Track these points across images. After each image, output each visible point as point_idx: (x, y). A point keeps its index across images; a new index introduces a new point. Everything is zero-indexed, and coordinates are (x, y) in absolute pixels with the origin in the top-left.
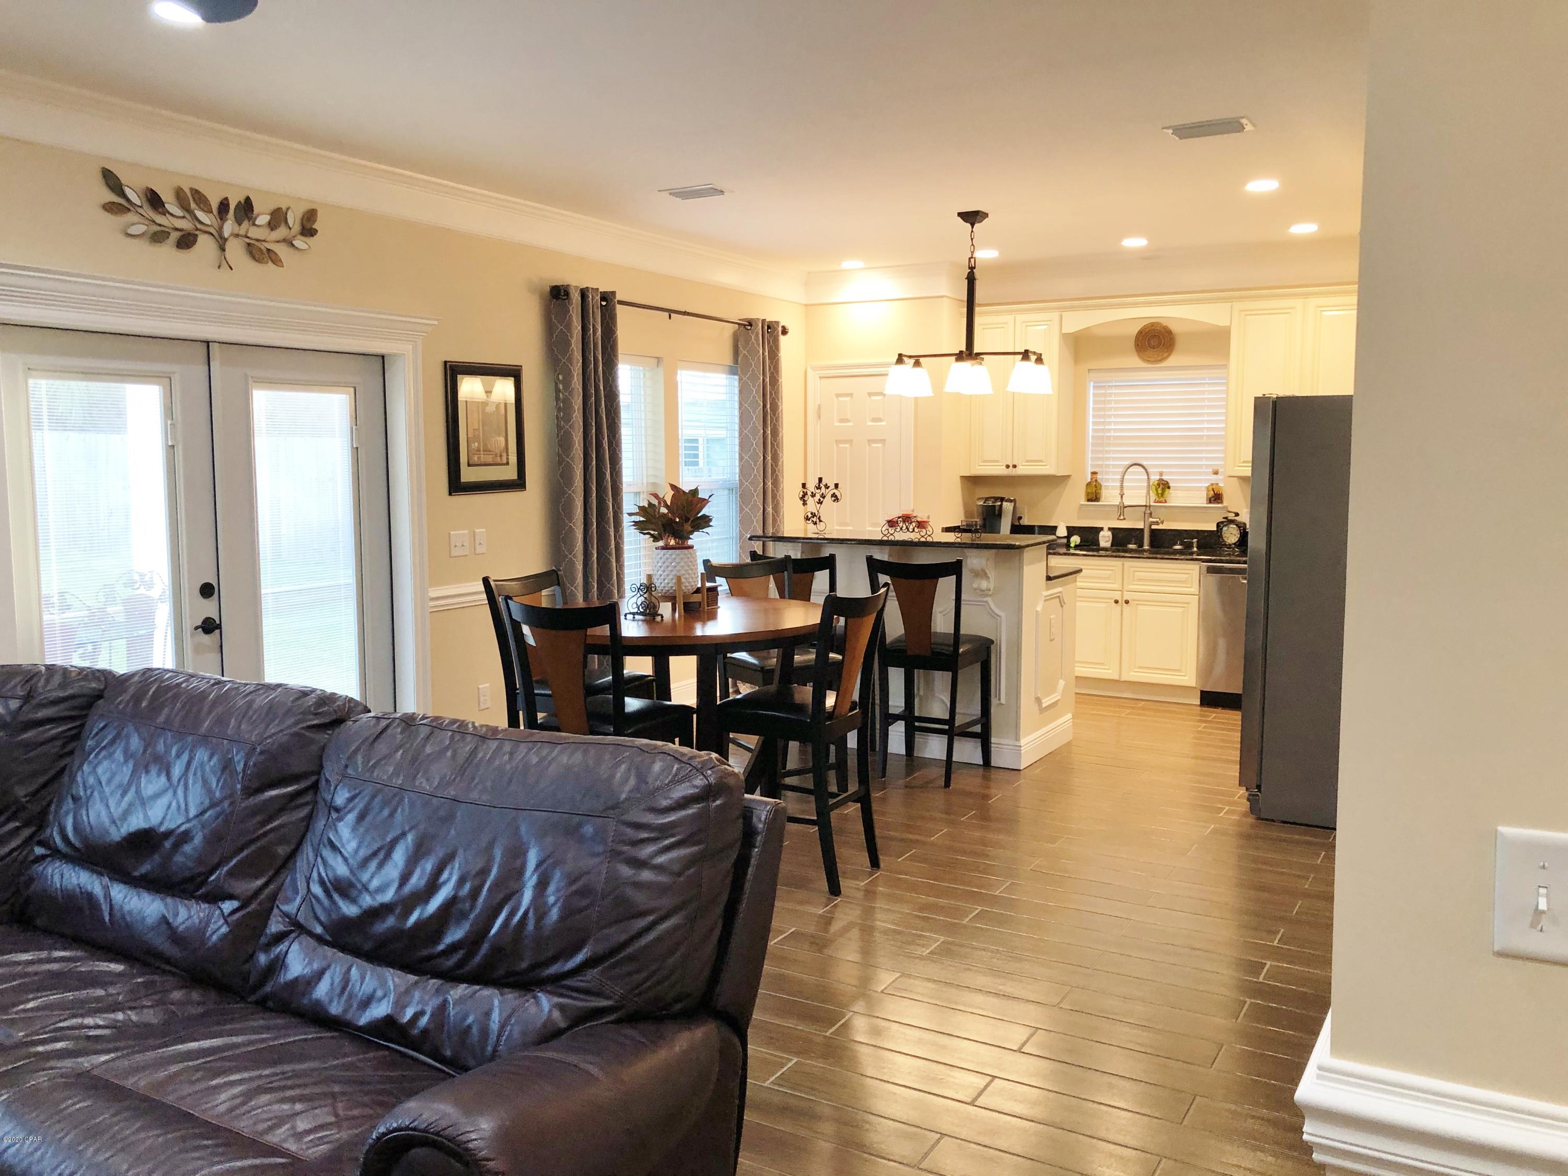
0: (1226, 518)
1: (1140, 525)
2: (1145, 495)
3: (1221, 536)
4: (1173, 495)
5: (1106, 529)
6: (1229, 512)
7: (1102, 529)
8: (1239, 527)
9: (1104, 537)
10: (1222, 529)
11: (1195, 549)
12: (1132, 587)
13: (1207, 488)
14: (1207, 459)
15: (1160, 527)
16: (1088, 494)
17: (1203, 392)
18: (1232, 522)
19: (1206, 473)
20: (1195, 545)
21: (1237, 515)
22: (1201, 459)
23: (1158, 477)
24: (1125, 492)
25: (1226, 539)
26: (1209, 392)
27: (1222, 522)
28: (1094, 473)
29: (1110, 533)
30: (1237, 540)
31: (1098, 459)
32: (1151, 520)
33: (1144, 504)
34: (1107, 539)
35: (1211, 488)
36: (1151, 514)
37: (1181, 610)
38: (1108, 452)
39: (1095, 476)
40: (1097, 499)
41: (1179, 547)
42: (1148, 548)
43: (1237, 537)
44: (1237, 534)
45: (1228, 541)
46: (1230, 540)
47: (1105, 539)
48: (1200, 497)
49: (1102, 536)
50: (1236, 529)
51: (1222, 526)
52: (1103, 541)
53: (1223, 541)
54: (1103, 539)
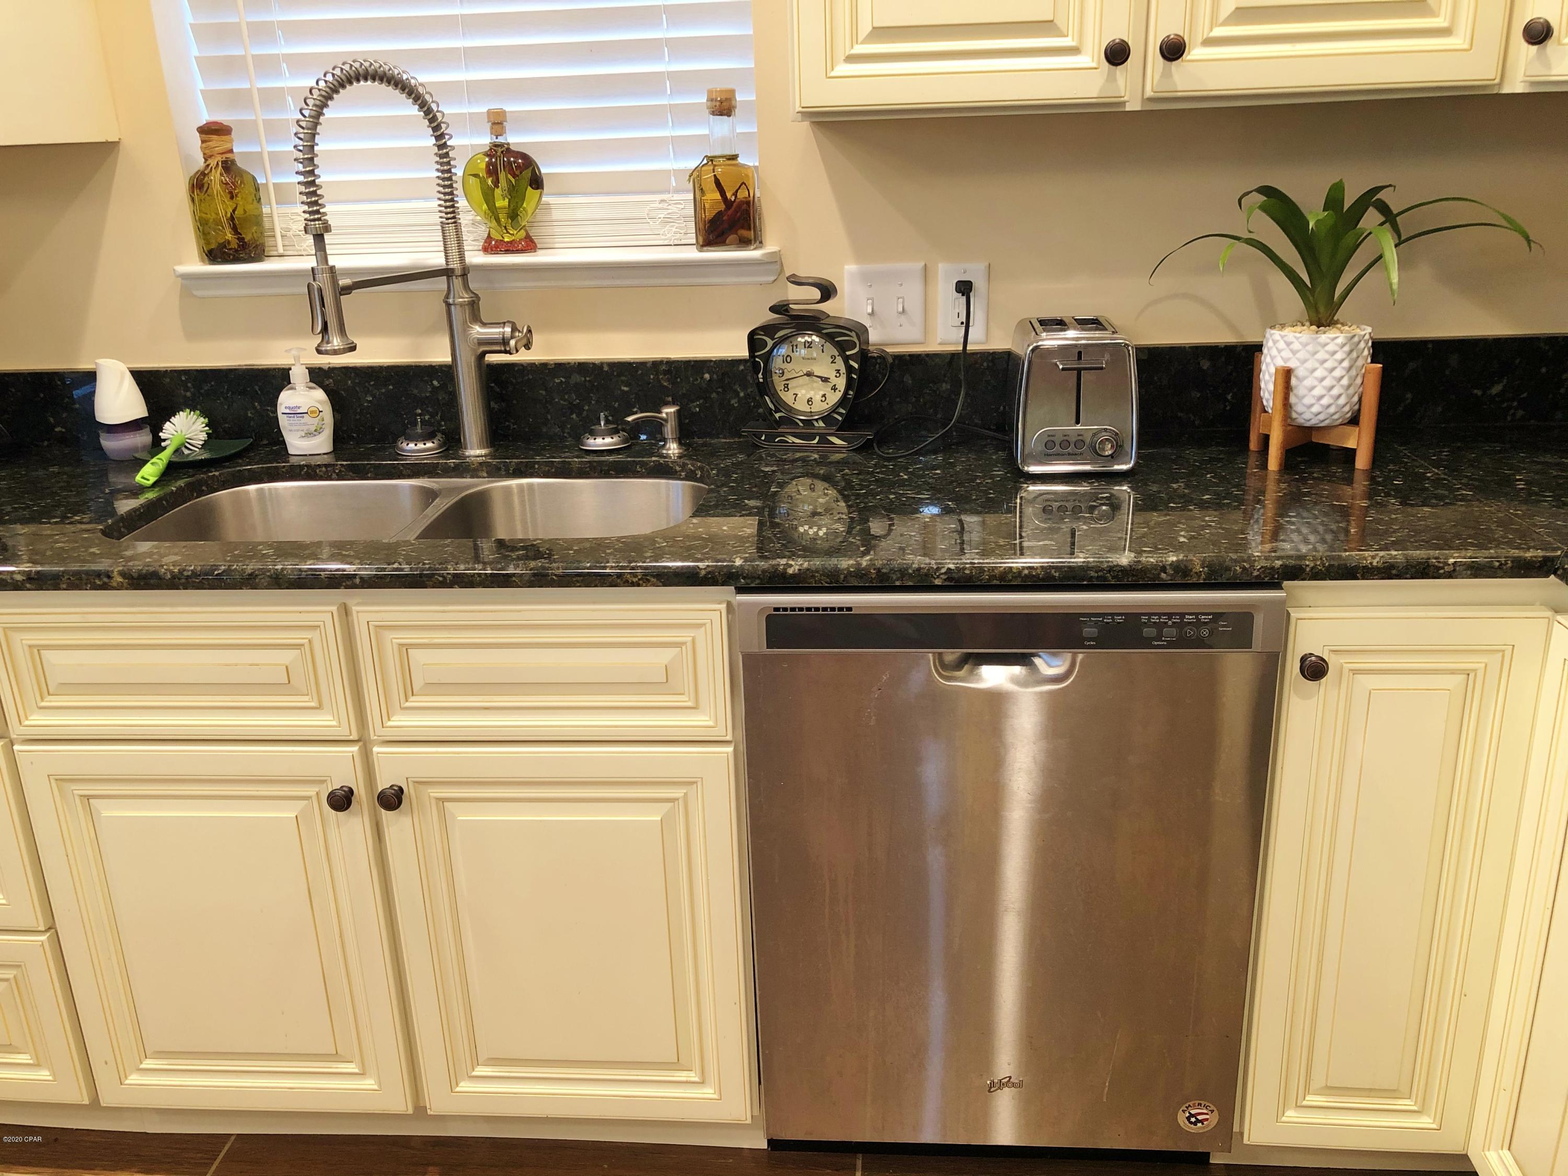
0: (780, 308)
2: (436, 218)
3: (767, 388)
4: (556, 214)
5: (299, 375)
6: (796, 281)
8: (842, 348)
9: (294, 413)
10: (768, 357)
11: (673, 449)
12: (403, 722)
13: (696, 176)
14: (678, 47)
15: (522, 357)
16: (203, 227)
18: (810, 323)
19: (681, 114)
20: (669, 430)
21: (827, 291)
22: (649, 49)
24: (331, 210)
25: (787, 397)
27: (769, 329)
28: (211, 131)
29: (319, 395)
30: (834, 398)
31: (231, 65)
32: (478, 331)
33: (437, 260)
34: (311, 423)
35: (708, 177)
36: (474, 306)
38: (262, 31)
39: (217, 143)
41: (608, 440)
42: (483, 452)
43: (834, 389)
44: (831, 374)
45: (801, 406)
46: (809, 401)
47: (303, 421)
48: (667, 221)
49: (289, 408)
50: (833, 357)
51: (770, 343)
52: (296, 428)
53: (780, 404)
54: (296, 420)
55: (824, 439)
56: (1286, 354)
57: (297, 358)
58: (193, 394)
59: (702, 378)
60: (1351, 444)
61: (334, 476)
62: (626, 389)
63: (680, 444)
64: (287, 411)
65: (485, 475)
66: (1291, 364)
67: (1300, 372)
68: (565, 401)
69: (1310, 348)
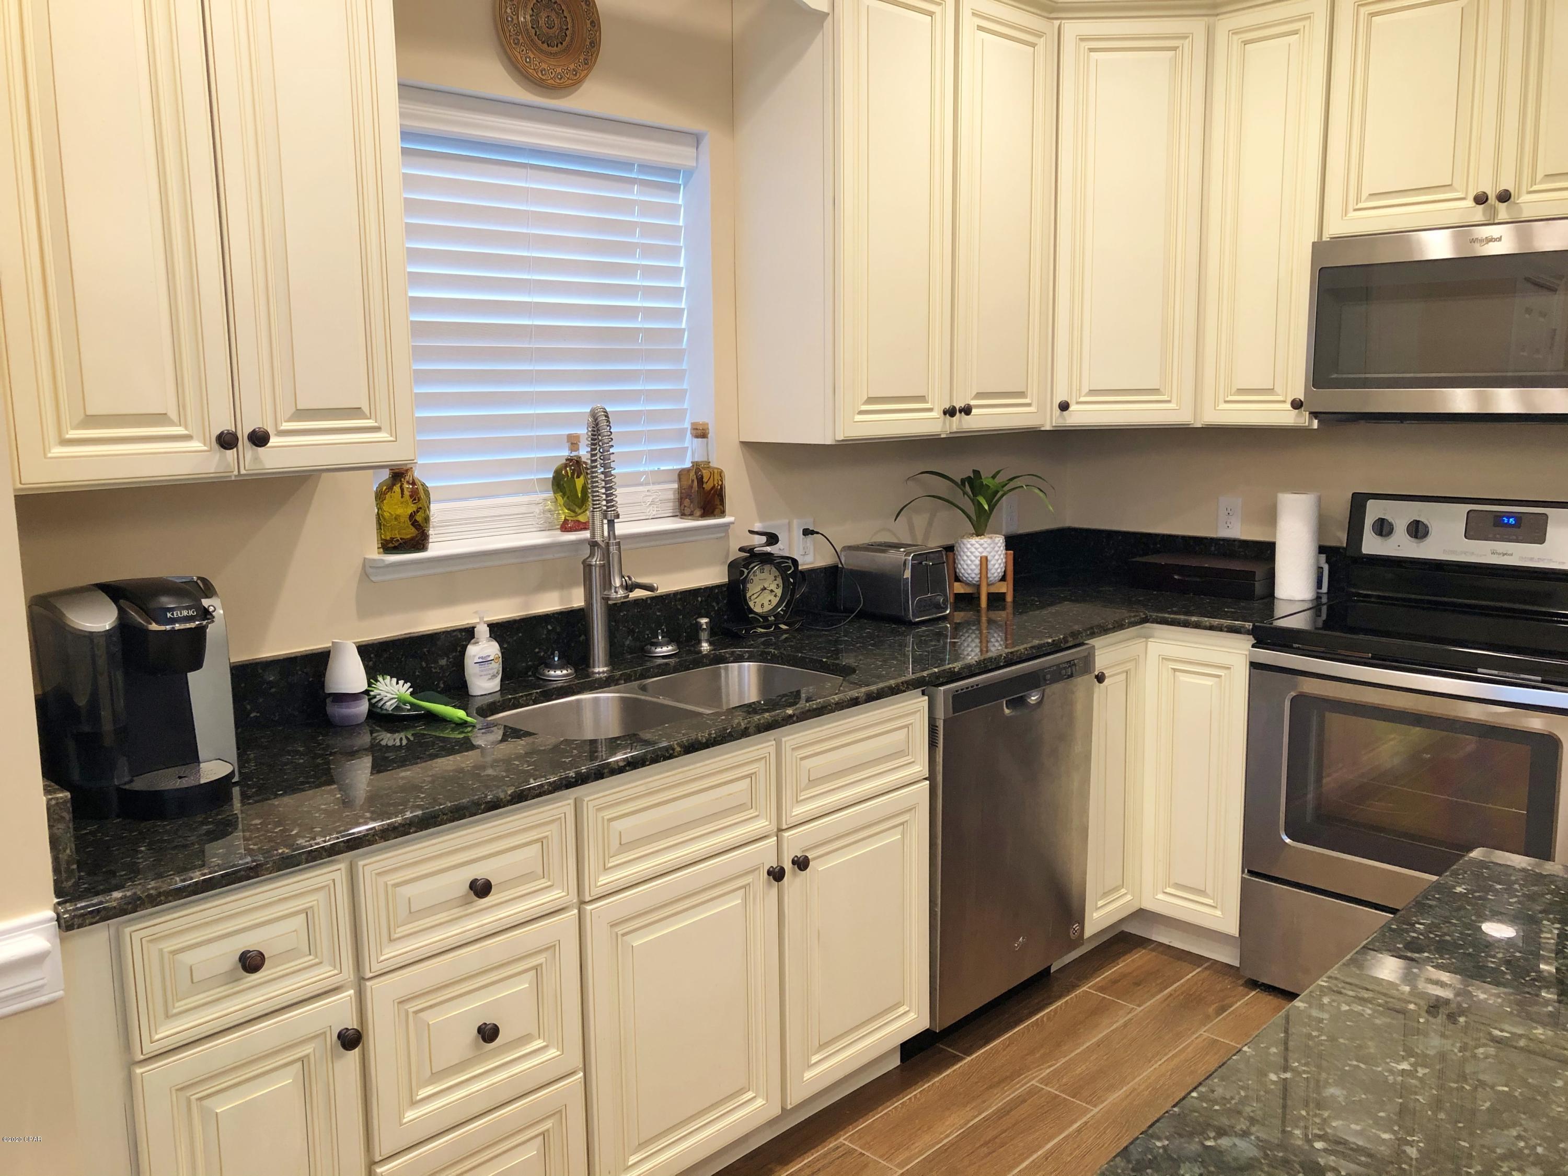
0: (750, 550)
1: (577, 600)
3: (744, 597)
5: (480, 630)
6: (751, 533)
7: (468, 634)
8: (782, 570)
9: (485, 662)
10: (742, 579)
11: (705, 647)
13: (682, 474)
16: (382, 525)
17: (626, 206)
18: (766, 559)
20: (705, 634)
23: (565, 453)
25: (751, 604)
26: (647, 208)
27: (742, 562)
29: (493, 644)
30: (775, 601)
34: (495, 667)
35: (693, 475)
37: (895, 836)
40: (419, 542)
41: (670, 648)
42: (605, 669)
43: (775, 596)
44: (773, 587)
45: (758, 609)
46: (762, 605)
47: (491, 666)
48: (653, 503)
49: (482, 658)
50: (775, 577)
51: (746, 571)
52: (485, 673)
53: (752, 611)
54: (486, 666)
55: (777, 628)
56: (981, 550)
57: (482, 619)
58: (375, 664)
59: (697, 601)
60: (1003, 590)
61: (531, 702)
62: (658, 614)
63: (711, 644)
64: (481, 660)
65: (623, 682)
66: (984, 554)
67: (989, 558)
68: (624, 627)
69: (992, 546)
